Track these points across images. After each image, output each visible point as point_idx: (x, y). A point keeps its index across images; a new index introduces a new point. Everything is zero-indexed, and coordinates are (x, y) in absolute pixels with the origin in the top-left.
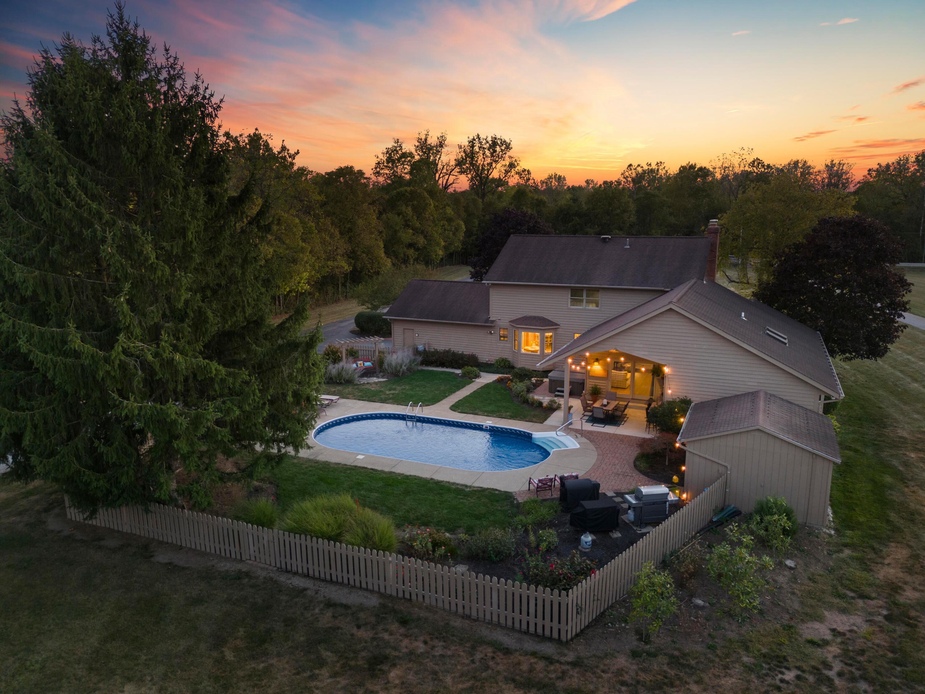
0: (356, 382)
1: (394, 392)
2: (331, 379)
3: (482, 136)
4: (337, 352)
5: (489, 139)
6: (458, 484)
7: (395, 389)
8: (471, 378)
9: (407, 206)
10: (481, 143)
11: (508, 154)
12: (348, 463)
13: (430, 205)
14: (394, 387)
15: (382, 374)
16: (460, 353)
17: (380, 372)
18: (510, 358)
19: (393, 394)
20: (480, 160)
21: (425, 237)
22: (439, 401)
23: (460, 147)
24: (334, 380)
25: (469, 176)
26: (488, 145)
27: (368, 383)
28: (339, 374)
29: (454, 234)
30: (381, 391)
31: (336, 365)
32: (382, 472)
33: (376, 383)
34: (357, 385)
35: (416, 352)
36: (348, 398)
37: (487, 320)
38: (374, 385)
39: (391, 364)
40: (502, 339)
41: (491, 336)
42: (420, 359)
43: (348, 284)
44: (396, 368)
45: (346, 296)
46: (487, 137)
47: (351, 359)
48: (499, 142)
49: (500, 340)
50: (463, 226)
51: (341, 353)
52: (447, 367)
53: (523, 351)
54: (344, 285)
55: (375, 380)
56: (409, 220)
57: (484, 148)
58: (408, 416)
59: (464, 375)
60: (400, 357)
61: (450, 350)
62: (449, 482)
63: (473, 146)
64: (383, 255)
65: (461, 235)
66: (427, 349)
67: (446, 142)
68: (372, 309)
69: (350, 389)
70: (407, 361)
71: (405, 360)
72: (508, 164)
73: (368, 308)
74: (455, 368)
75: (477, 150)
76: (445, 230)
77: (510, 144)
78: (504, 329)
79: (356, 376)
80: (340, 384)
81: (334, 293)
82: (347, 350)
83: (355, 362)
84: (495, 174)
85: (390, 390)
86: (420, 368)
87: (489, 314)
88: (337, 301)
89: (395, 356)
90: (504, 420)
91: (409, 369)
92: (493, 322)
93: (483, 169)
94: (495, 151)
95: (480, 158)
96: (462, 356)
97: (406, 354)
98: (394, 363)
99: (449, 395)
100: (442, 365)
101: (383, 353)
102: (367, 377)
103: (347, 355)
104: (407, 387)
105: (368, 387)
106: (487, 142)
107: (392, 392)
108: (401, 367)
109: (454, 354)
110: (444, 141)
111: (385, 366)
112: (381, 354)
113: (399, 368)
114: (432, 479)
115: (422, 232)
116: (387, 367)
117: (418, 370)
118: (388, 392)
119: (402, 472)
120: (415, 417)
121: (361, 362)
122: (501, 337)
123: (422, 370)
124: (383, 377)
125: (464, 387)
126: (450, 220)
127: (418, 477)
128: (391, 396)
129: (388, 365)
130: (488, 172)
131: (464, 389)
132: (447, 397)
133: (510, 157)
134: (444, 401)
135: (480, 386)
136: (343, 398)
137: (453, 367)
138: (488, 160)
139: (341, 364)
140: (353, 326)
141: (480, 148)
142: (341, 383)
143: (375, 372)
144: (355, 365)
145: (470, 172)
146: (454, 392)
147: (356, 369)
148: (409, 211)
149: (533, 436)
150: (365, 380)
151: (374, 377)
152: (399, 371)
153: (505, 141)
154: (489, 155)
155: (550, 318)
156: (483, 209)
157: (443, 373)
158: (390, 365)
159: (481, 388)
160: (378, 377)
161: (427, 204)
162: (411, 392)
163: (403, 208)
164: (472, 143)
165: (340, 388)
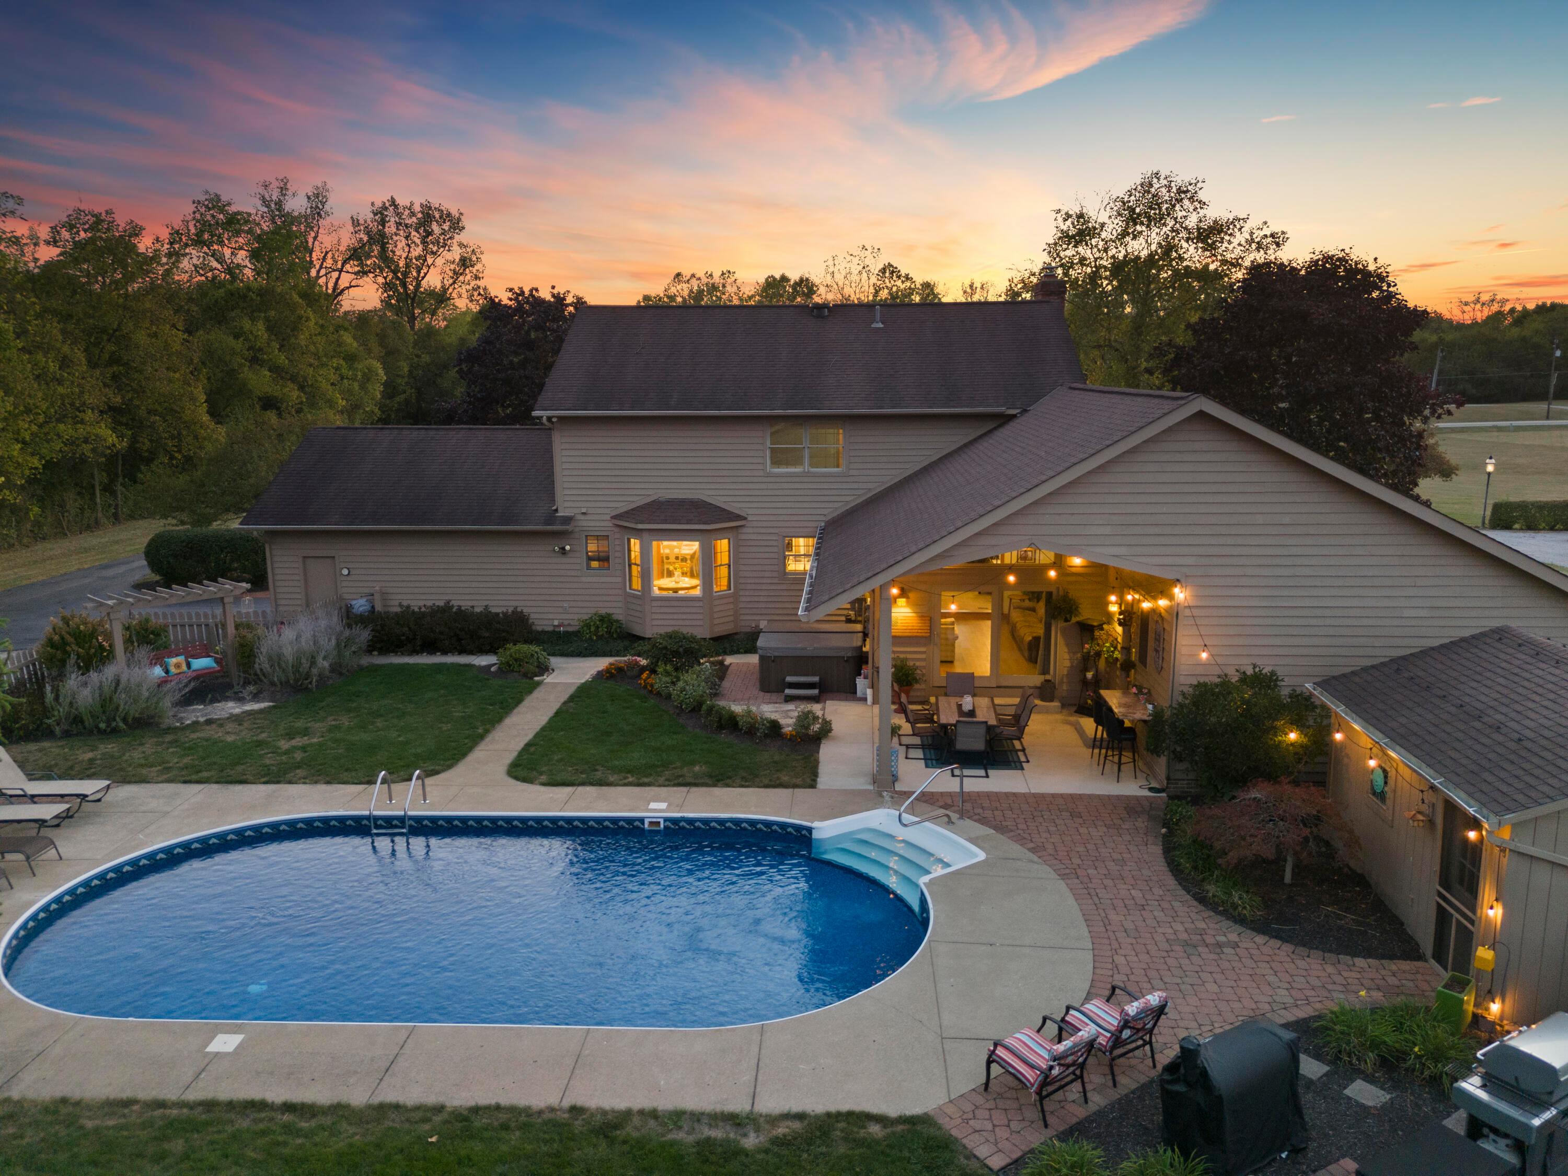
0: (167, 722)
1: (305, 740)
2: (77, 720)
3: (402, 201)
4: (93, 634)
5: (417, 208)
6: (697, 1117)
7: (305, 732)
8: (529, 676)
9: (253, 320)
10: (399, 215)
11: (457, 238)
12: (171, 1094)
13: (308, 319)
14: (300, 724)
15: (251, 688)
16: (478, 610)
17: (247, 683)
18: (618, 612)
19: (304, 749)
20: (400, 250)
21: (302, 388)
22: (464, 755)
23: (355, 222)
24: (89, 722)
25: (381, 280)
26: (414, 219)
27: (209, 722)
28: (106, 702)
29: (363, 387)
30: (260, 744)
31: (94, 676)
32: (339, 1110)
33: (237, 719)
34: (170, 730)
35: (350, 618)
36: (143, 780)
37: (552, 517)
38: (230, 727)
39: (280, 656)
40: (595, 564)
41: (564, 560)
42: (364, 635)
43: (119, 488)
44: (297, 667)
45: (116, 516)
46: (412, 204)
47: (143, 653)
48: (437, 216)
49: (589, 567)
50: (381, 372)
51: (109, 636)
52: (445, 652)
53: (656, 592)
54: (108, 489)
55: (231, 708)
56: (260, 349)
57: (406, 225)
58: (376, 818)
59: (505, 669)
60: (307, 635)
61: (447, 607)
62: (654, 1114)
63: (383, 222)
64: (206, 418)
65: (377, 390)
66: (379, 607)
67: (327, 207)
68: (196, 523)
69: (149, 746)
70: (328, 644)
71: (323, 641)
72: (457, 258)
73: (183, 523)
74: (471, 653)
75: (394, 230)
76: (342, 378)
77: (459, 220)
78: (598, 538)
79: (167, 703)
80: (113, 732)
81: (82, 509)
82: (128, 628)
83: (158, 660)
84: (433, 280)
85: (290, 736)
86: (366, 661)
87: (553, 501)
88: (92, 526)
89: (289, 634)
90: (697, 793)
91: (336, 668)
92: (568, 520)
93: (407, 266)
94: (429, 234)
95: (400, 245)
96: (488, 619)
97: (323, 623)
98: (288, 652)
99: (487, 731)
100: (431, 647)
101: (249, 626)
102: (203, 702)
103: (128, 641)
104: (345, 721)
105: (212, 732)
106: (413, 214)
107: (298, 741)
108: (313, 663)
109: (462, 615)
110: (323, 204)
111: (262, 662)
112: (244, 632)
113: (306, 664)
114: (576, 1110)
115: (293, 379)
116: (266, 666)
117: (361, 668)
118: (284, 745)
119: (431, 1099)
120: (402, 820)
121: (181, 659)
122: (590, 559)
123: (374, 669)
124: (256, 697)
125: (519, 702)
126: (351, 358)
127: (513, 1110)
128: (298, 756)
129: (270, 659)
130: (419, 272)
131: (522, 708)
132: (482, 737)
133: (461, 245)
134: (479, 753)
135: (565, 697)
136: (126, 781)
137: (462, 651)
138: (417, 251)
139: (110, 671)
140: (141, 569)
141: (398, 224)
142: (115, 731)
143: (230, 686)
144: (158, 671)
145: (381, 272)
146: (500, 720)
147: (162, 683)
148: (260, 329)
149: (816, 835)
150: (197, 713)
151: (227, 699)
152: (308, 676)
153: (449, 215)
154: (418, 241)
155: (719, 501)
156: (416, 344)
157: (439, 668)
158: (276, 660)
159: (572, 698)
160: (241, 700)
161: (300, 317)
162: (366, 737)
163: (247, 324)
164: (380, 214)
165: (109, 747)
